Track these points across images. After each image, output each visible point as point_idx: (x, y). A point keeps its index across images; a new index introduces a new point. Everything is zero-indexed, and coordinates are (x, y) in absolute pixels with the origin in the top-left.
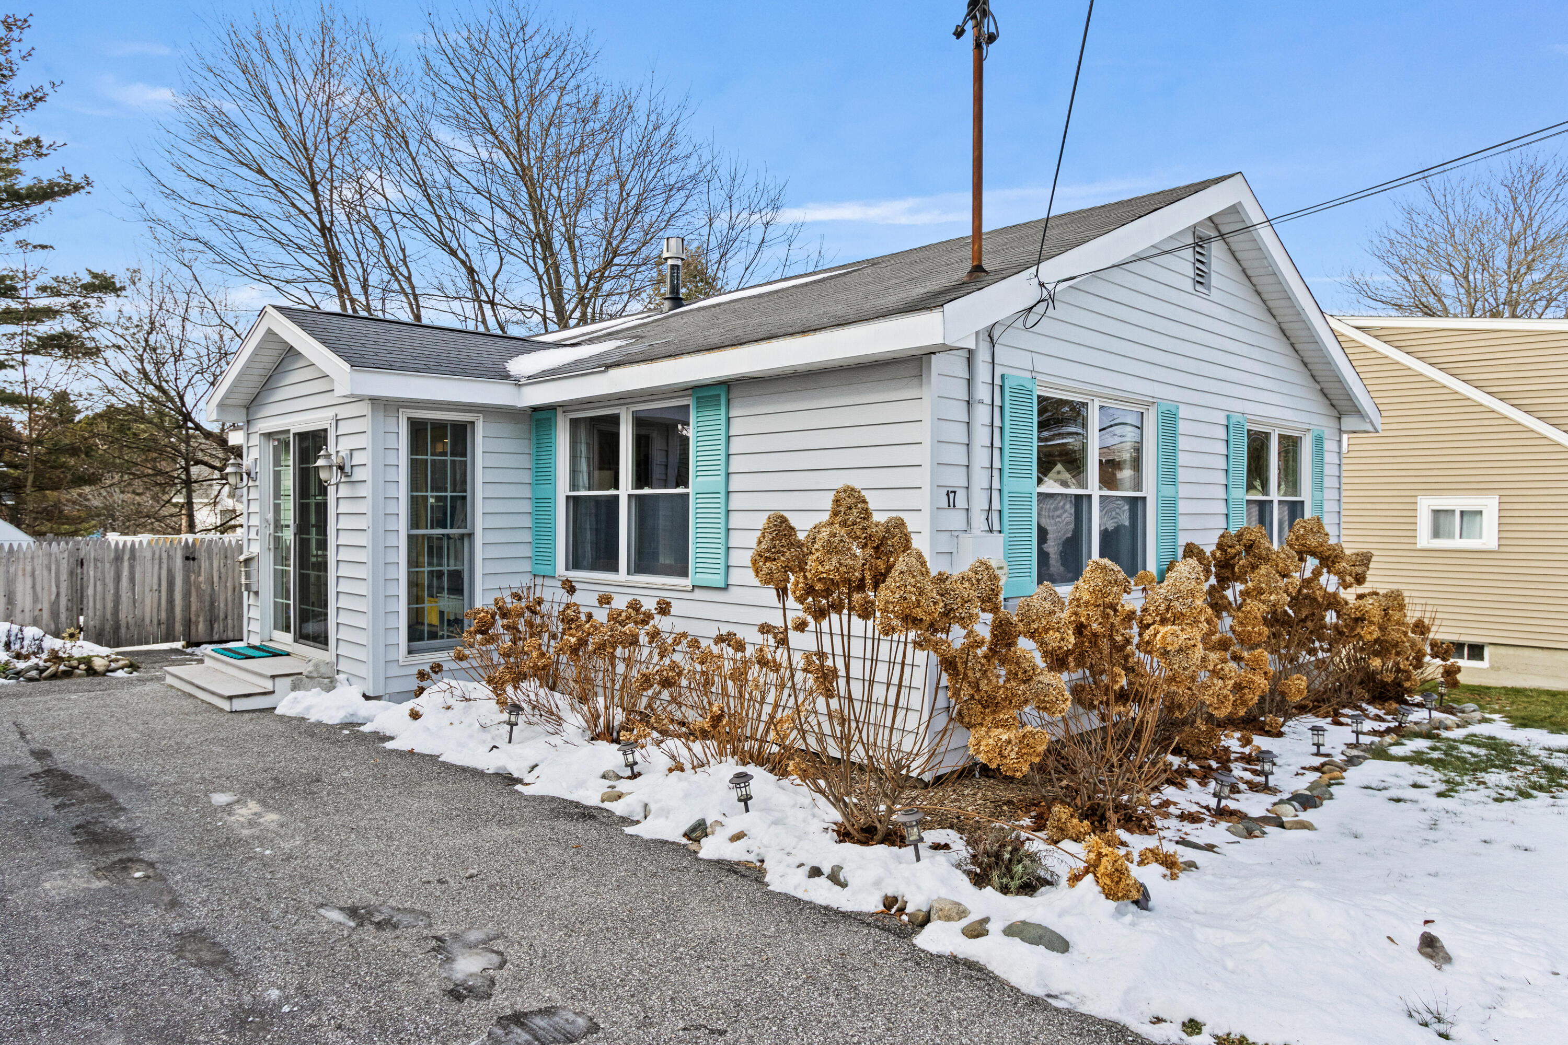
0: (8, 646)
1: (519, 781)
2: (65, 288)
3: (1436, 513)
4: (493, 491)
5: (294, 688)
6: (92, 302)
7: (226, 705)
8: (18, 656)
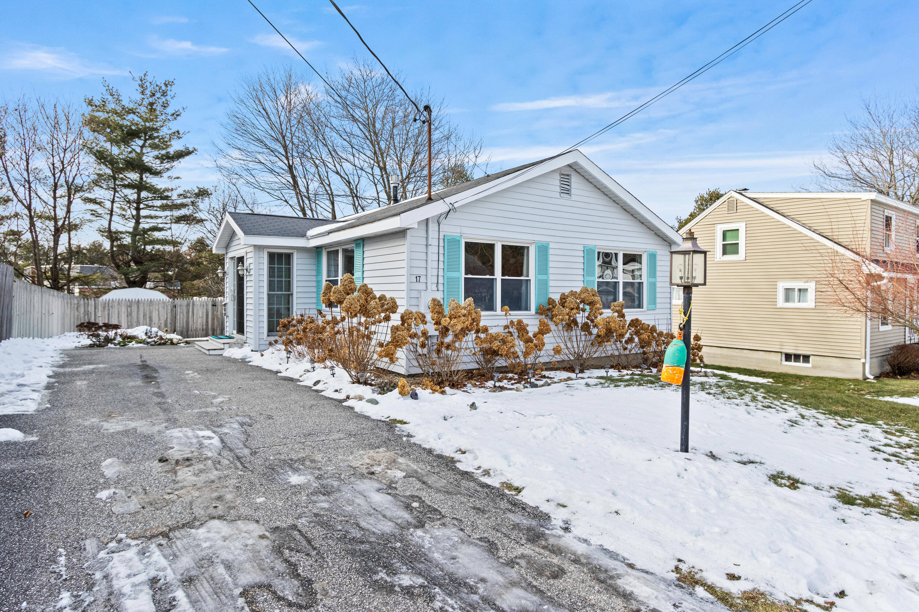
0: (146, 334)
1: (298, 380)
2: (189, 195)
3: (787, 290)
4: (300, 278)
5: (230, 347)
6: (200, 200)
7: (207, 352)
8: (149, 337)
